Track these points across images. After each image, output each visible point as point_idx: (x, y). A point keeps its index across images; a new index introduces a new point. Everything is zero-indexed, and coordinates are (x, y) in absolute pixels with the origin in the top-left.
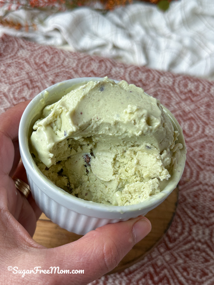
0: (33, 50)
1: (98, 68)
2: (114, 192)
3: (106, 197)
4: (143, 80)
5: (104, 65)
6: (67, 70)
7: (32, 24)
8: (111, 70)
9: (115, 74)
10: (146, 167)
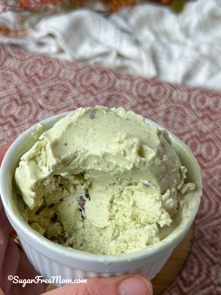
0: (22, 59)
1: (100, 81)
2: (109, 242)
3: (101, 248)
4: (152, 95)
5: (106, 77)
6: (63, 83)
7: (21, 29)
8: (114, 83)
9: (120, 87)
10: (144, 210)
